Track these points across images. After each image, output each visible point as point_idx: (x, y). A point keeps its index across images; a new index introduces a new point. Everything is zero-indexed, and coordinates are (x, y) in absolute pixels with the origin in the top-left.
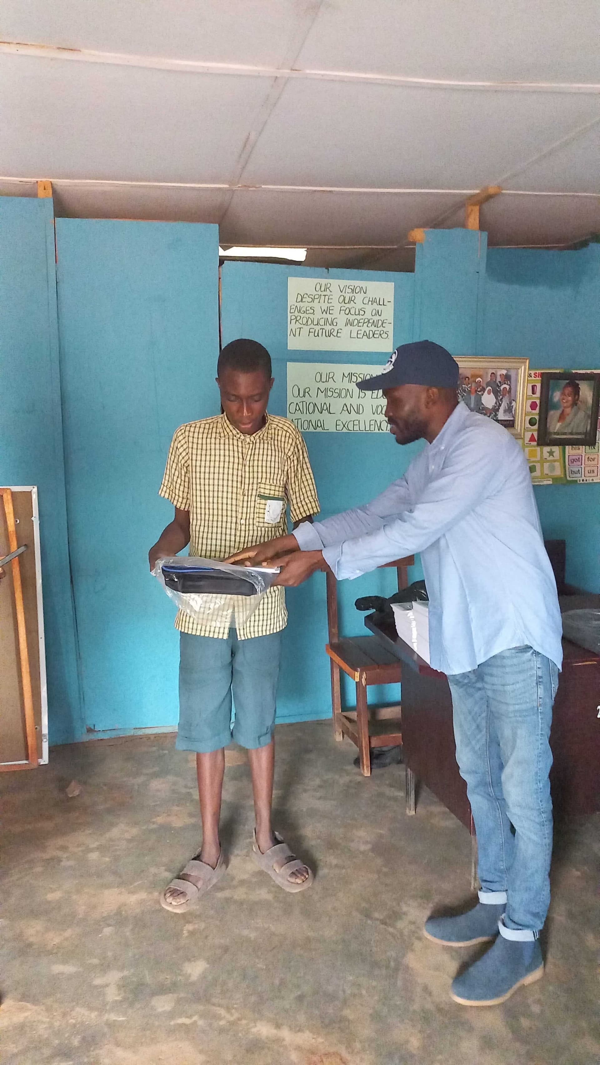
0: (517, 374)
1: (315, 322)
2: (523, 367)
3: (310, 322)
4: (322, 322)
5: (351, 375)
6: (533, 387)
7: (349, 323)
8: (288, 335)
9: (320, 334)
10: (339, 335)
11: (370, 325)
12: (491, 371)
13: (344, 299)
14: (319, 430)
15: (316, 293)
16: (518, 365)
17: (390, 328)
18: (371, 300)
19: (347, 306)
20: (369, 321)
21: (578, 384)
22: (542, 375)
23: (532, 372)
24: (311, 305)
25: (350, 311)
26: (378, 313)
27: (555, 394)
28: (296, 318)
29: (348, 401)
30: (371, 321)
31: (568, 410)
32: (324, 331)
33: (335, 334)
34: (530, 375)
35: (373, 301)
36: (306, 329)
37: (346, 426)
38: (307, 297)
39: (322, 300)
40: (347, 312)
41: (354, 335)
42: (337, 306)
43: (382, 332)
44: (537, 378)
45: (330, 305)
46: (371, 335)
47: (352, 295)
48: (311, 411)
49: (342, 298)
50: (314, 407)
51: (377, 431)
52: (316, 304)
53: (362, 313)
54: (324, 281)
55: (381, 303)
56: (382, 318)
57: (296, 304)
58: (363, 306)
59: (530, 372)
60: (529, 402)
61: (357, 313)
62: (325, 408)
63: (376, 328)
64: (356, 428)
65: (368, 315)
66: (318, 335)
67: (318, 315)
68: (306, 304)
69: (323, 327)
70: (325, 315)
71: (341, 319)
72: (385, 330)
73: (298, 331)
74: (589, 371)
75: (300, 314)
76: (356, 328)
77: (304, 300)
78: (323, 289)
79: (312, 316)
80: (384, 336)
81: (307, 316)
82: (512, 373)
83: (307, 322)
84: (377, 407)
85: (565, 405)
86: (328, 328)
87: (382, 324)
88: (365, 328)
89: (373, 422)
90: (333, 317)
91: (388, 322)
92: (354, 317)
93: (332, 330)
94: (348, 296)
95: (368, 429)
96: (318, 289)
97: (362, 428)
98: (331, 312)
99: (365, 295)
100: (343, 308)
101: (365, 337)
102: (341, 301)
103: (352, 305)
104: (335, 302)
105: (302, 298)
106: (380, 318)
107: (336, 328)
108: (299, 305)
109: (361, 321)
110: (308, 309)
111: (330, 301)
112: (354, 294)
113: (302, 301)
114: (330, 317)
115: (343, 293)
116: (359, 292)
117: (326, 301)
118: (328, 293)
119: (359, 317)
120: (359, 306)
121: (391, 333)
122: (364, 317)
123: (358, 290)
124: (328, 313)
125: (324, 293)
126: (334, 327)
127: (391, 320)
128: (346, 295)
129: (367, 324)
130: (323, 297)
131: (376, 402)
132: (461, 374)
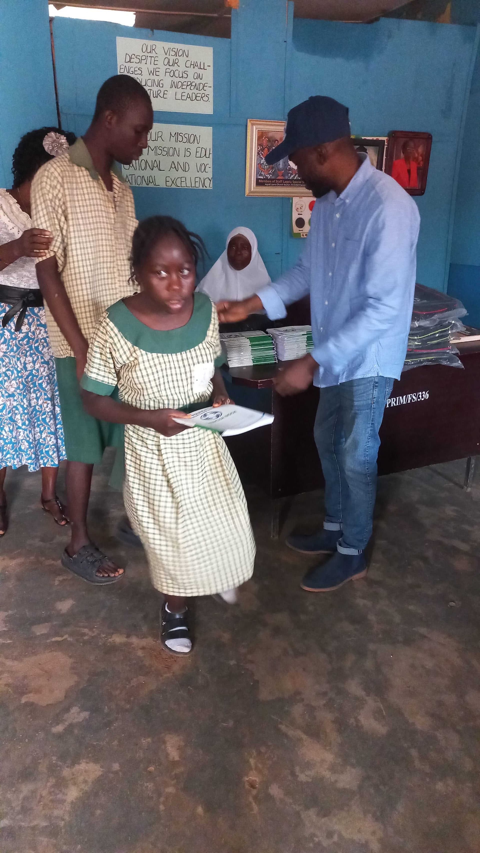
4: (150, 83)
5: (177, 134)
7: (174, 86)
10: (165, 96)
11: (192, 88)
13: (169, 62)
14: (151, 185)
15: (144, 54)
17: (210, 91)
18: (192, 63)
19: (171, 68)
20: (191, 84)
21: (366, 150)
24: (139, 65)
25: (174, 73)
26: (199, 77)
29: (175, 159)
30: (194, 84)
33: (162, 95)
35: (194, 65)
37: (174, 182)
38: (135, 57)
39: (149, 62)
40: (172, 74)
41: (179, 96)
42: (163, 69)
43: (203, 95)
45: (156, 66)
46: (194, 98)
47: (175, 57)
48: (143, 167)
49: (167, 60)
50: (146, 164)
51: (201, 187)
52: (142, 65)
53: (185, 76)
54: (150, 43)
55: (202, 67)
56: (203, 82)
57: (125, 64)
58: (186, 69)
61: (181, 75)
62: (155, 165)
63: (198, 92)
64: (184, 185)
65: (191, 78)
67: (146, 76)
68: (133, 65)
69: (150, 88)
70: (152, 77)
71: (167, 81)
72: (206, 93)
74: (375, 138)
76: (180, 91)
77: (132, 60)
78: (149, 51)
79: (140, 77)
80: (205, 99)
84: (201, 165)
86: (155, 89)
87: (203, 88)
88: (188, 91)
89: (197, 180)
90: (159, 78)
91: (208, 85)
92: (179, 79)
93: (159, 92)
94: (172, 58)
95: (193, 185)
96: (144, 50)
97: (189, 185)
98: (157, 73)
99: (187, 59)
100: (168, 70)
101: (188, 99)
102: (166, 63)
103: (175, 68)
104: (160, 64)
105: (131, 58)
106: (201, 81)
107: (162, 90)
108: (128, 65)
109: (185, 83)
110: (136, 69)
111: (156, 63)
112: (178, 57)
113: (130, 61)
114: (156, 78)
115: (167, 56)
116: (182, 55)
117: (153, 63)
118: (153, 54)
119: (182, 80)
120: (182, 68)
121: (211, 98)
122: (187, 80)
123: (181, 53)
124: (155, 75)
125: (150, 55)
126: (160, 88)
127: (211, 83)
128: (169, 57)
129: (190, 86)
130: (149, 58)
131: (200, 161)
132: (271, 137)
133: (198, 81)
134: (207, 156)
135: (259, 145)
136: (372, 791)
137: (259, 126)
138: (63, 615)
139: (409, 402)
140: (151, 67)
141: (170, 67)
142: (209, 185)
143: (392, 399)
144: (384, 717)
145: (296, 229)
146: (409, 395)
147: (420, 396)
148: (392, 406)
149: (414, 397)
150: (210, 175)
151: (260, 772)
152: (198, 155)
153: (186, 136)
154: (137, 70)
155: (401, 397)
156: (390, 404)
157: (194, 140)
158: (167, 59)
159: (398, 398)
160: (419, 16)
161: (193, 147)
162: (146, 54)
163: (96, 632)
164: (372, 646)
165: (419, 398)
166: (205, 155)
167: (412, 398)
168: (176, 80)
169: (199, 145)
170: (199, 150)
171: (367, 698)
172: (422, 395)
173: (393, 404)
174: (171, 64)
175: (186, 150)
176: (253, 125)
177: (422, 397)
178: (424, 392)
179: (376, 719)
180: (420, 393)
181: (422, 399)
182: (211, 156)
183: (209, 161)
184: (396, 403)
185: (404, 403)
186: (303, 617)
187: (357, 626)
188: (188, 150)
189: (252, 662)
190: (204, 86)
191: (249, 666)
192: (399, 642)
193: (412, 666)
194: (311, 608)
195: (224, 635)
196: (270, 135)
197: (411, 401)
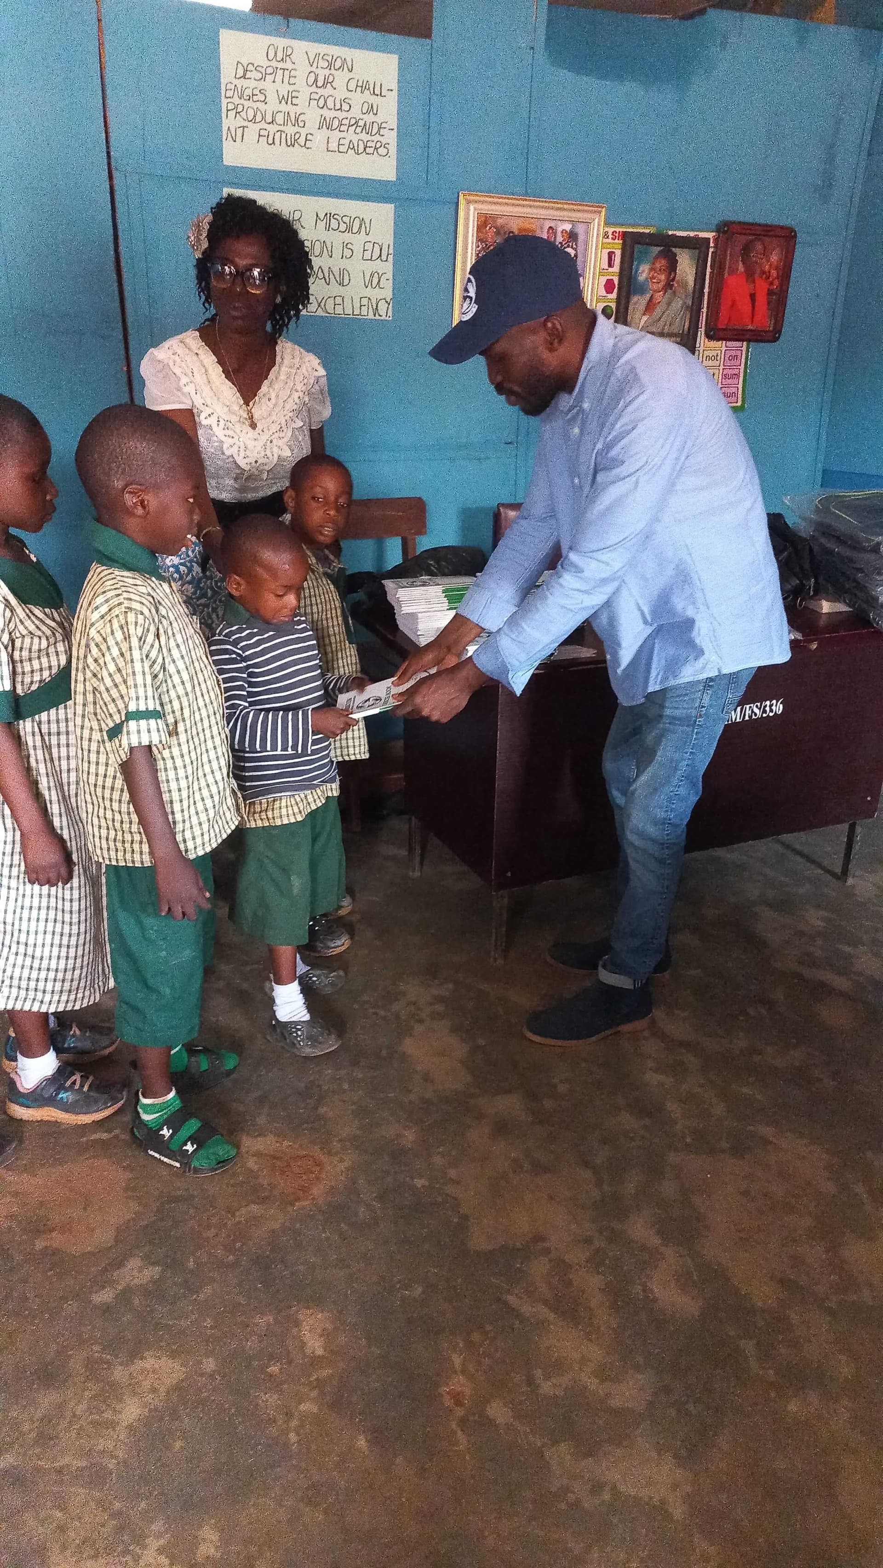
0: (587, 233)
1: (269, 120)
2: (596, 220)
3: (259, 118)
4: (280, 118)
5: (329, 216)
6: (611, 255)
7: (325, 124)
8: (224, 138)
9: (277, 141)
10: (308, 144)
11: (359, 130)
12: (547, 224)
13: (316, 80)
15: (269, 63)
16: (589, 216)
17: (391, 138)
18: (360, 84)
19: (321, 91)
20: (357, 122)
21: (675, 255)
22: (624, 235)
23: (610, 230)
24: (261, 85)
25: (326, 102)
26: (372, 109)
27: (641, 269)
28: (236, 108)
29: (325, 262)
30: (361, 123)
31: (659, 296)
32: (284, 136)
33: (302, 141)
34: (606, 235)
35: (364, 87)
36: (252, 130)
37: (322, 304)
38: (253, 69)
39: (279, 78)
40: (321, 103)
41: (333, 146)
42: (305, 92)
43: (378, 145)
44: (616, 241)
45: (291, 88)
46: (361, 149)
47: (327, 72)
49: (312, 78)
51: (371, 316)
52: (267, 84)
53: (345, 107)
54: (281, 42)
55: (377, 91)
56: (379, 119)
57: (236, 82)
58: (349, 95)
59: (606, 229)
60: (603, 280)
61: (338, 107)
63: (369, 137)
64: (338, 312)
65: (356, 112)
66: (273, 143)
67: (273, 105)
68: (252, 84)
69: (281, 128)
70: (283, 107)
71: (312, 116)
72: (384, 140)
73: (239, 132)
74: (692, 234)
75: (242, 101)
76: (336, 134)
77: (248, 75)
78: (279, 57)
79: (261, 106)
80: (382, 151)
81: (255, 105)
82: (580, 229)
83: (255, 116)
84: (372, 276)
85: (655, 287)
86: (290, 130)
87: (379, 130)
89: (365, 301)
90: (299, 110)
91: (388, 126)
92: (333, 114)
93: (297, 135)
94: (322, 74)
95: (357, 312)
96: (271, 55)
97: (348, 311)
98: (295, 101)
99: (351, 75)
100: (314, 96)
101: (351, 152)
102: (310, 82)
103: (328, 91)
104: (300, 82)
105: (246, 71)
106: (375, 118)
107: (304, 132)
108: (240, 83)
109: (345, 122)
110: (256, 92)
111: (292, 81)
112: (333, 71)
113: (244, 77)
114: (293, 110)
115: (314, 69)
116: (342, 68)
117: (286, 80)
118: (288, 65)
119: (341, 115)
120: (341, 94)
121: (393, 149)
122: (349, 115)
123: (338, 64)
124: (289, 102)
125: (281, 65)
126: (299, 130)
127: (393, 123)
128: (318, 71)
129: (354, 127)
130: (280, 72)
131: (370, 267)
132: (502, 227)
133: (369, 118)
134: (384, 257)
135: (480, 240)
137: (480, 206)
139: (747, 718)
140: (284, 90)
141: (318, 90)
142: (386, 313)
144: (694, 1284)
146: (748, 706)
147: (768, 709)
149: (756, 710)
150: (388, 293)
151: (470, 1377)
152: (368, 255)
153: (346, 219)
154: (258, 93)
157: (360, 228)
158: (312, 74)
160: (778, 8)
161: (358, 241)
162: (274, 64)
164: (673, 1158)
165: (765, 711)
166: (380, 256)
167: (753, 711)
168: (329, 114)
169: (368, 238)
171: (664, 1250)
172: (771, 706)
174: (320, 84)
175: (345, 245)
176: (469, 202)
177: (771, 711)
178: (774, 702)
179: (680, 1287)
180: (768, 703)
181: (771, 714)
182: (391, 258)
183: (387, 268)
185: (738, 720)
186: (548, 1104)
187: (647, 1121)
188: (349, 246)
189: (456, 1182)
190: (380, 128)
191: (450, 1189)
192: (723, 1151)
193: (746, 1193)
194: (563, 1088)
195: (406, 1133)
196: (500, 222)
197: (750, 717)
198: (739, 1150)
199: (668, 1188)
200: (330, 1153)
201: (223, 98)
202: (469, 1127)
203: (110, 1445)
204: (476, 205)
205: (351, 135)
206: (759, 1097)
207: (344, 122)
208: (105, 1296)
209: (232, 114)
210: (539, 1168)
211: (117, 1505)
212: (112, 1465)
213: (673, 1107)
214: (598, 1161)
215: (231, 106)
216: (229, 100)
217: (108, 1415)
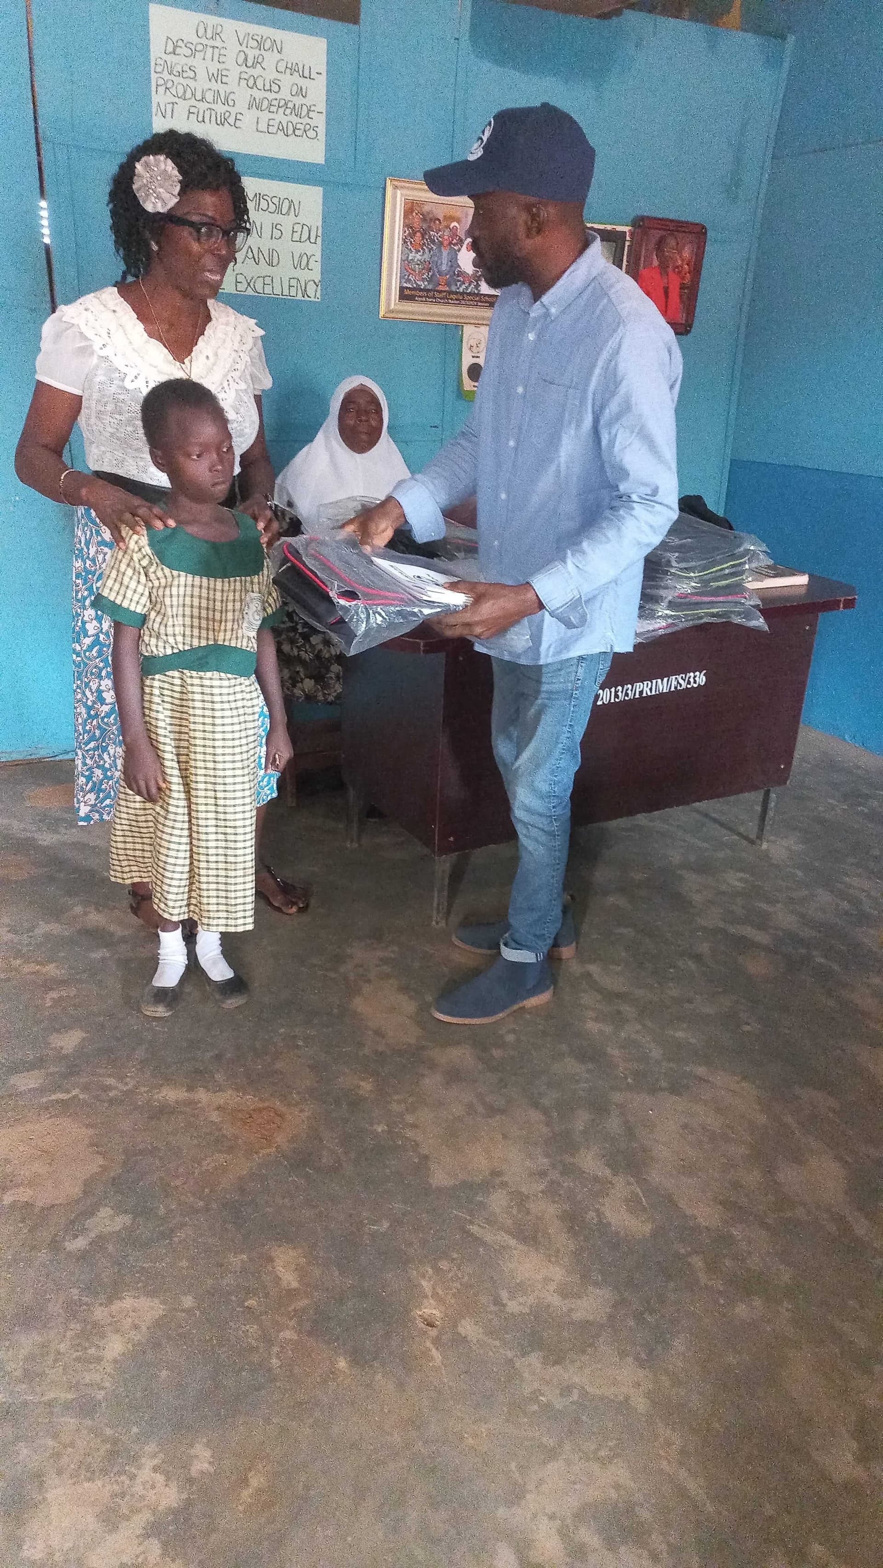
1: (199, 97)
3: (189, 94)
4: (209, 96)
5: (259, 195)
7: (255, 104)
8: (154, 114)
9: (207, 120)
10: (238, 123)
11: (288, 111)
13: (246, 59)
15: (199, 40)
17: (320, 121)
18: (289, 66)
19: (251, 71)
20: (286, 104)
24: (190, 61)
25: (255, 82)
26: (301, 92)
28: (165, 83)
29: (255, 241)
30: (290, 105)
32: (213, 113)
33: (231, 120)
35: (293, 69)
36: (183, 106)
37: (252, 284)
38: (183, 45)
39: (209, 56)
40: (251, 83)
41: (263, 126)
42: (234, 72)
43: (308, 127)
45: (221, 66)
46: (290, 132)
47: (257, 52)
49: (242, 56)
51: (300, 297)
52: (197, 62)
53: (276, 88)
54: (212, 20)
55: (307, 74)
56: (307, 101)
57: (164, 57)
58: (277, 75)
61: (267, 87)
63: (298, 120)
64: (268, 290)
65: (285, 94)
66: (203, 120)
67: (202, 83)
68: (181, 60)
69: (211, 105)
70: (214, 86)
71: (242, 96)
72: (313, 123)
73: (169, 107)
74: (610, 227)
75: (172, 77)
76: (265, 116)
77: (178, 51)
78: (209, 35)
79: (192, 84)
80: (311, 134)
81: (185, 82)
83: (184, 93)
84: (301, 256)
86: (220, 108)
87: (308, 113)
88: (280, 117)
89: (293, 282)
90: (228, 89)
91: (317, 109)
92: (262, 94)
93: (227, 114)
94: (251, 54)
95: (286, 292)
96: (201, 32)
97: (278, 291)
98: (225, 80)
99: (280, 56)
100: (244, 76)
101: (280, 133)
102: (240, 62)
103: (258, 71)
104: (230, 62)
105: (175, 47)
106: (304, 101)
107: (233, 111)
108: (170, 58)
110: (186, 68)
111: (222, 59)
112: (263, 52)
113: (174, 52)
114: (222, 89)
115: (243, 48)
116: (271, 49)
117: (216, 58)
118: (218, 43)
119: (271, 96)
120: (270, 74)
121: (322, 130)
122: (277, 96)
123: (268, 45)
124: (219, 81)
125: (211, 43)
126: (229, 109)
127: (322, 106)
128: (247, 51)
129: (283, 109)
130: (210, 50)
131: (299, 249)
132: (428, 213)
133: (298, 101)
134: (313, 240)
135: (407, 226)
136: (632, 1323)
137: (409, 193)
138: (66, 1057)
139: (673, 689)
140: (214, 68)
141: (248, 70)
142: (314, 293)
143: (645, 683)
144: (644, 1210)
145: (468, 384)
146: (674, 677)
147: (692, 680)
148: (644, 695)
149: (681, 681)
150: (316, 274)
151: (440, 1300)
152: (296, 237)
153: (275, 200)
154: (188, 69)
155: (659, 681)
156: (641, 692)
157: (290, 207)
158: (242, 53)
159: (654, 681)
160: (686, 14)
161: (287, 222)
162: (204, 41)
163: (131, 1083)
164: (617, 1097)
165: (689, 683)
166: (309, 238)
167: (678, 682)
169: (298, 220)
170: (298, 228)
171: (615, 1180)
172: (695, 677)
173: (647, 692)
174: (250, 64)
175: (275, 226)
176: (396, 187)
177: (695, 682)
178: (697, 673)
179: (630, 1211)
180: (692, 674)
181: (695, 686)
182: (319, 240)
183: (315, 250)
184: (651, 690)
185: (665, 691)
186: (496, 1053)
187: (590, 1066)
188: (278, 227)
189: (414, 1126)
190: (309, 110)
191: (409, 1134)
192: (661, 1089)
193: (685, 1126)
194: (510, 1038)
195: (362, 1084)
196: (426, 208)
197: (676, 688)
198: (675, 1090)
199: (614, 1124)
200: (289, 1105)
201: (152, 72)
202: (423, 1075)
203: (97, 1377)
204: (405, 192)
205: (279, 117)
206: (693, 1041)
207: (274, 103)
208: (80, 1243)
209: (161, 90)
210: (492, 1111)
211: (108, 1432)
212: (100, 1395)
213: (614, 1052)
214: (546, 1102)
215: (161, 82)
216: (158, 75)
217: (92, 1351)
